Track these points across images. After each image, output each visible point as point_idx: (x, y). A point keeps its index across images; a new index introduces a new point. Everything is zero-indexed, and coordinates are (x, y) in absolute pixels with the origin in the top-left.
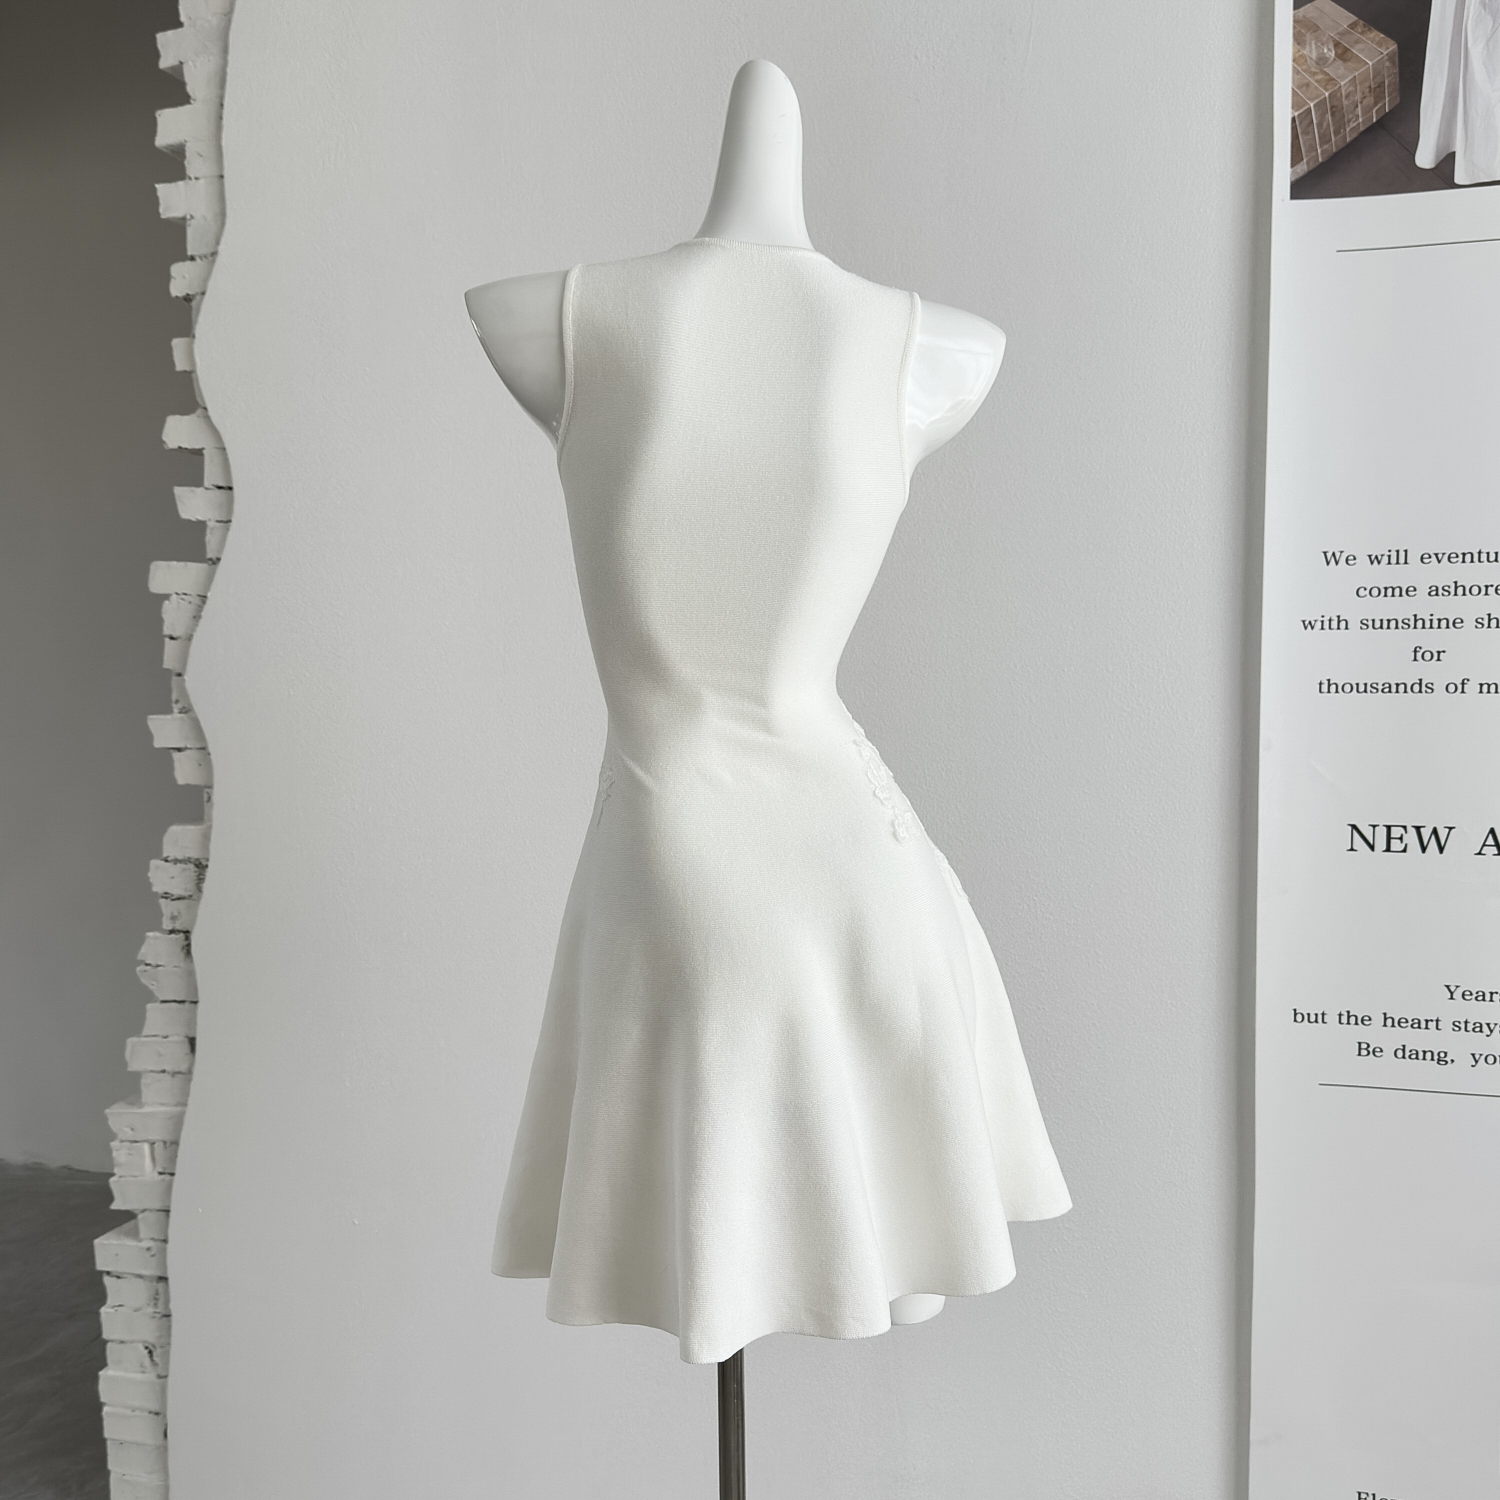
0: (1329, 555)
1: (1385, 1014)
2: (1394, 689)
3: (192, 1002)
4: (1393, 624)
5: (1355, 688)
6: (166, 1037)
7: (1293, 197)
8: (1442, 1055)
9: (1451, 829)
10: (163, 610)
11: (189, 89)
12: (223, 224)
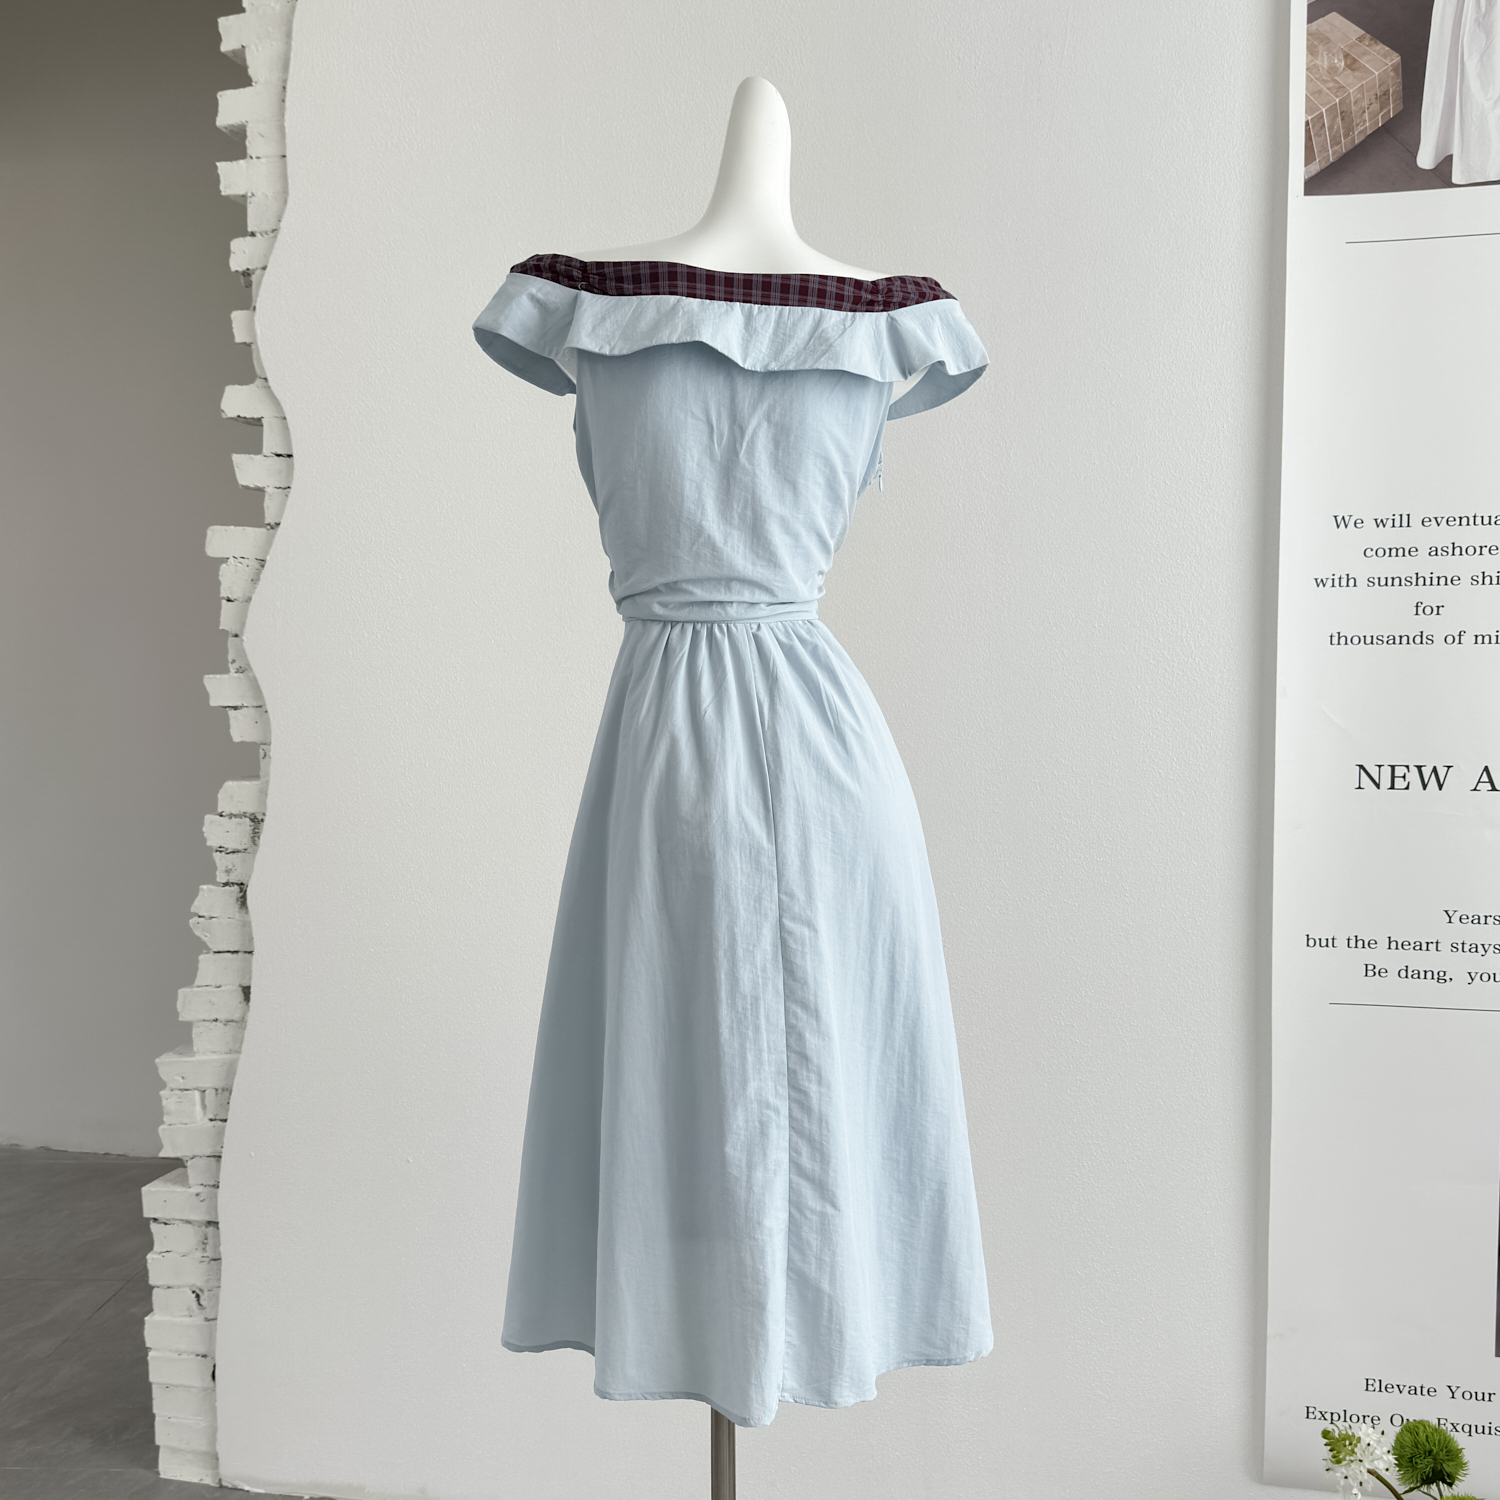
0: (1339, 519)
1: (1389, 938)
2: (1397, 641)
3: (246, 952)
4: (1397, 581)
5: (1363, 640)
6: (220, 987)
7: (1307, 193)
8: (1442, 974)
9: (1449, 767)
10: (220, 573)
11: (251, 72)
12: (285, 202)
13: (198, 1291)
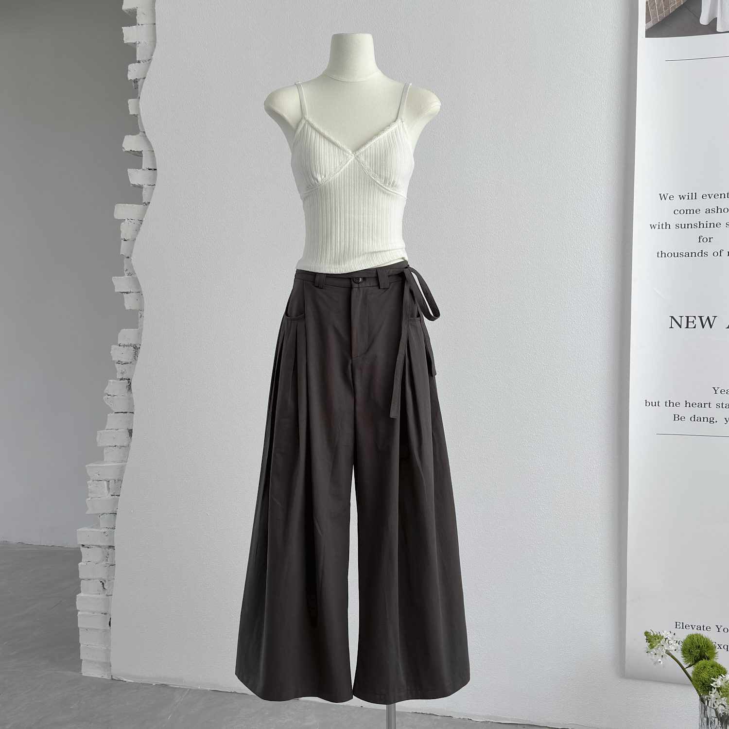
0: (662, 195)
1: (686, 401)
2: (690, 255)
3: (130, 413)
4: (690, 226)
5: (673, 255)
6: (118, 429)
7: (647, 36)
8: (712, 419)
9: (715, 317)
10: (121, 227)
12: (155, 46)
13: (103, 581)
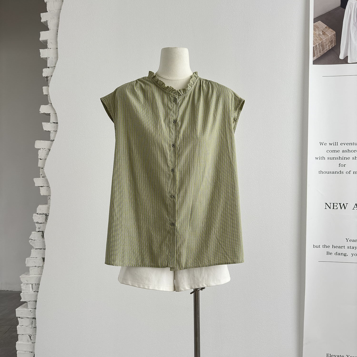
0: (321, 143)
1: (333, 245)
2: (335, 173)
3: (43, 249)
4: (334, 158)
5: (326, 172)
6: (37, 258)
7: (313, 64)
8: (345, 254)
9: (347, 204)
10: (38, 152)
12: (57, 60)
13: (30, 335)
